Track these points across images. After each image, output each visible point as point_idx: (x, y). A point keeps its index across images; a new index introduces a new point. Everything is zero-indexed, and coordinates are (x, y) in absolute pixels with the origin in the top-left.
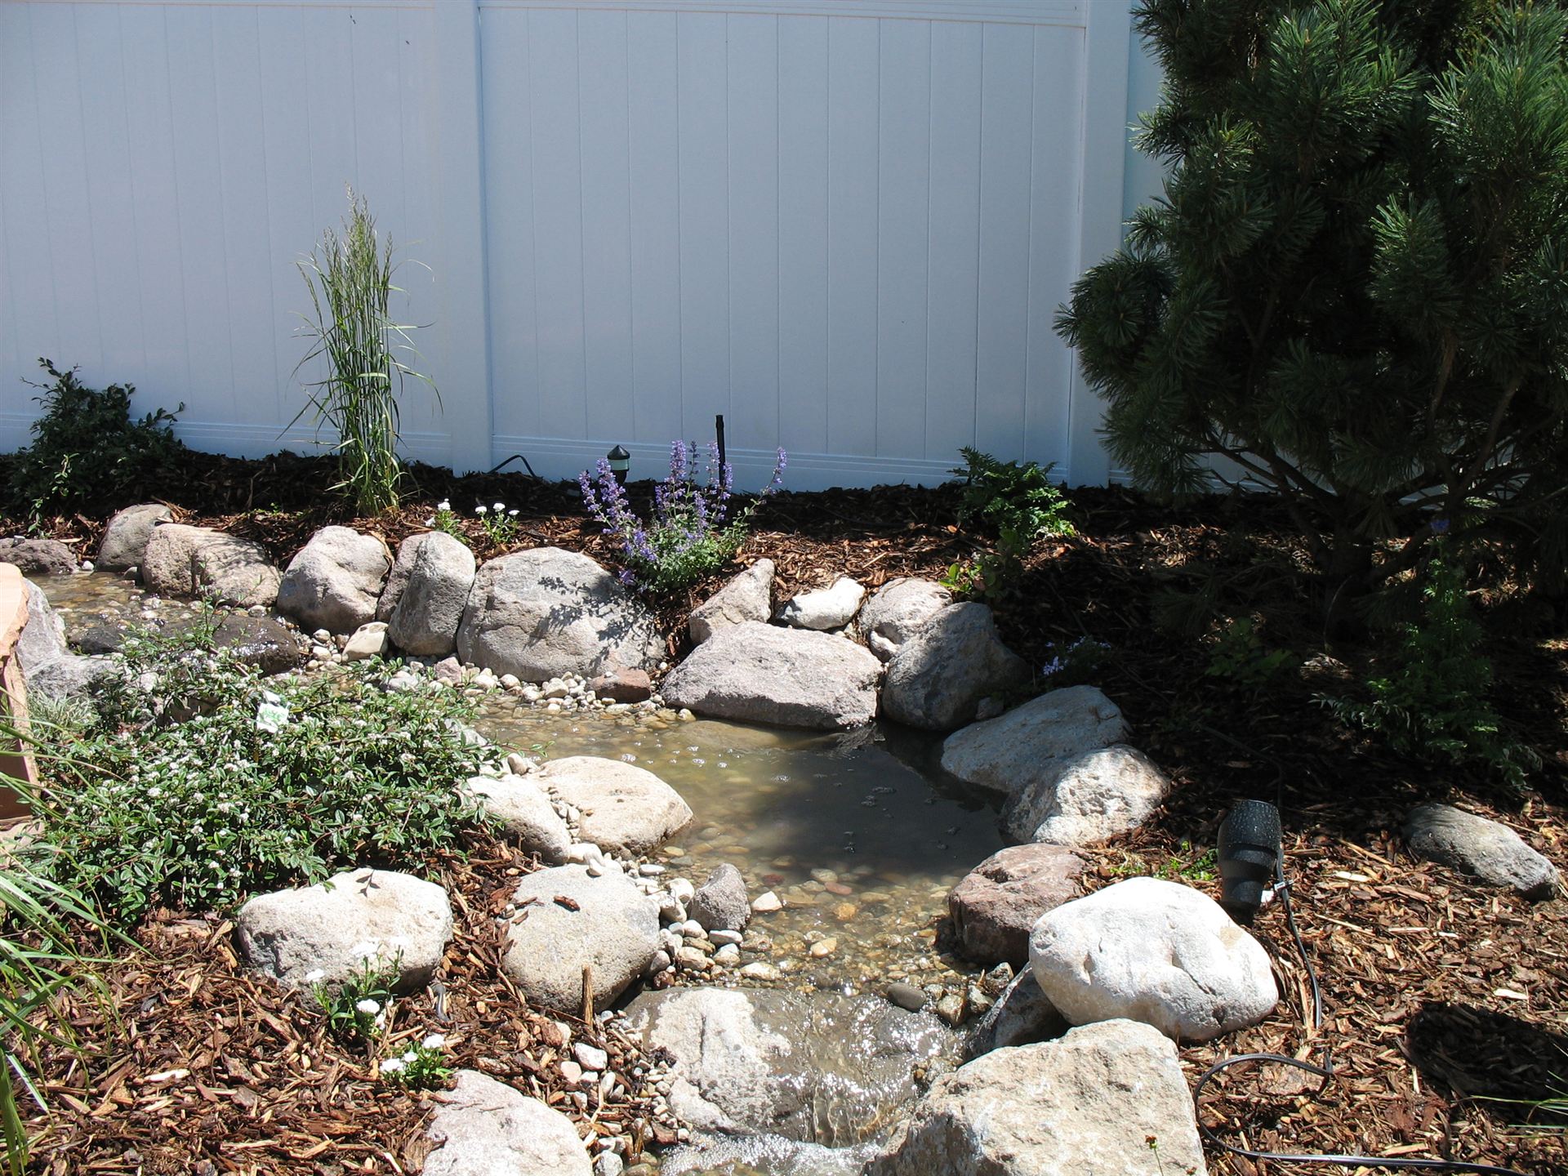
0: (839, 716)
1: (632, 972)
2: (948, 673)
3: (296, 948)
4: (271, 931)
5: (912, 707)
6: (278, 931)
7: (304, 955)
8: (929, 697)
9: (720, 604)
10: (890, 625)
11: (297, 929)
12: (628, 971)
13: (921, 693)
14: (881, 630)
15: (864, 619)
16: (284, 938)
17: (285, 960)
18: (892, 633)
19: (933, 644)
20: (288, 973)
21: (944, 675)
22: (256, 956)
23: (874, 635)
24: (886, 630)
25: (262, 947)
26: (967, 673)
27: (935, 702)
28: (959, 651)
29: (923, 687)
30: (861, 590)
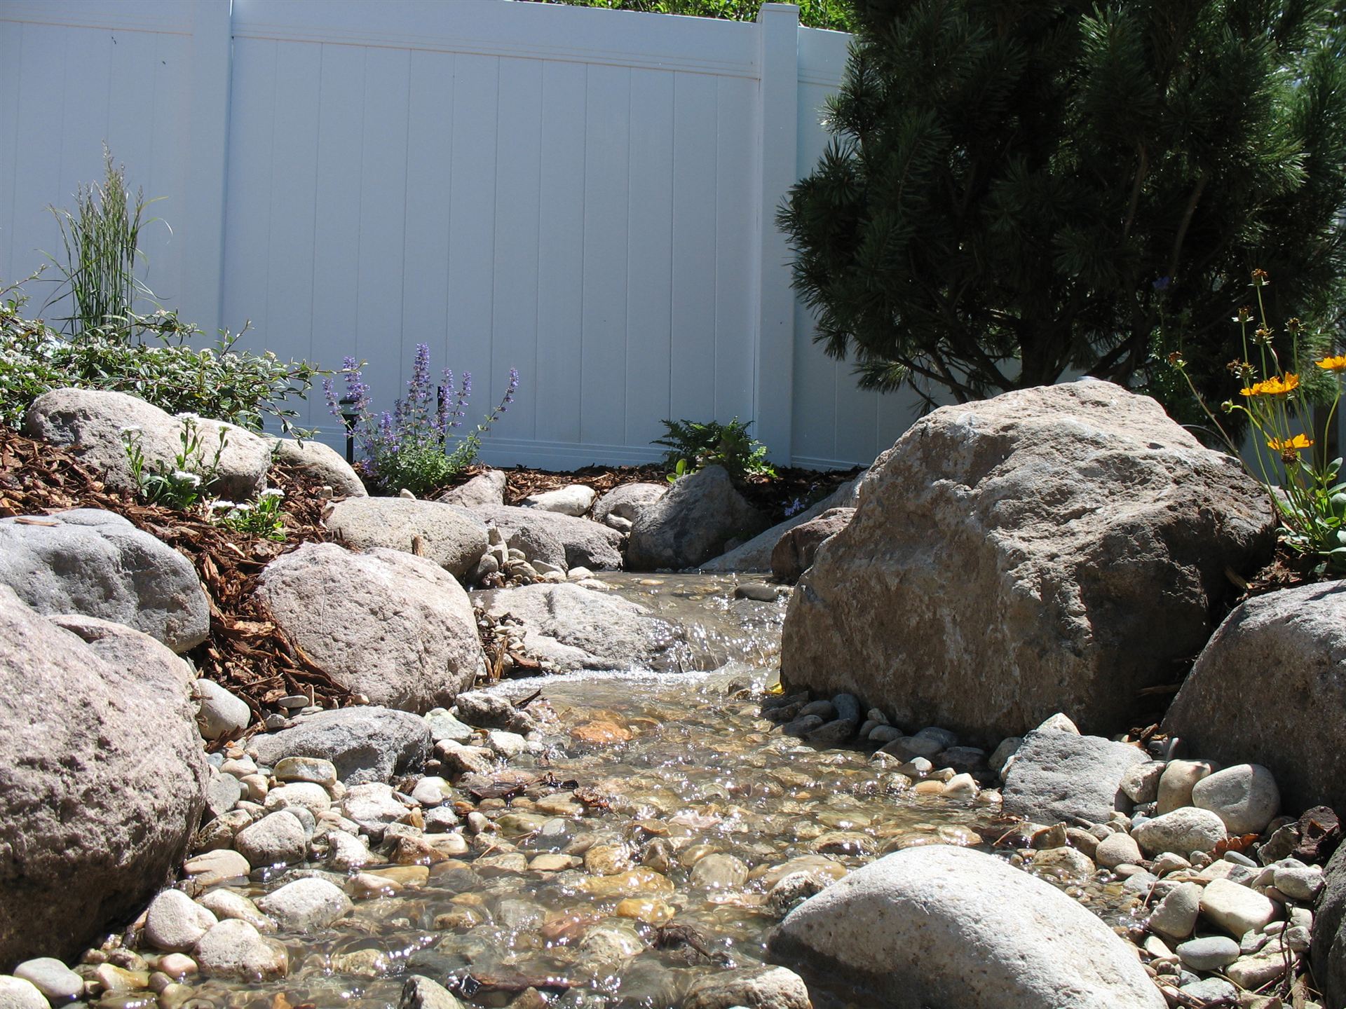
0: (592, 555)
1: (463, 557)
2: (696, 514)
3: (101, 428)
4: (72, 410)
5: (661, 548)
6: (80, 410)
7: (110, 437)
8: (678, 536)
9: (460, 494)
10: (625, 506)
11: (103, 410)
12: (459, 554)
13: (670, 535)
14: (617, 511)
15: (598, 511)
16: (86, 417)
17: (86, 438)
18: (628, 512)
19: (677, 499)
20: (89, 453)
21: (692, 516)
22: (50, 435)
23: (611, 516)
24: (622, 511)
25: (58, 427)
26: (712, 515)
27: (685, 540)
28: (704, 495)
29: (672, 529)
30: (592, 492)
